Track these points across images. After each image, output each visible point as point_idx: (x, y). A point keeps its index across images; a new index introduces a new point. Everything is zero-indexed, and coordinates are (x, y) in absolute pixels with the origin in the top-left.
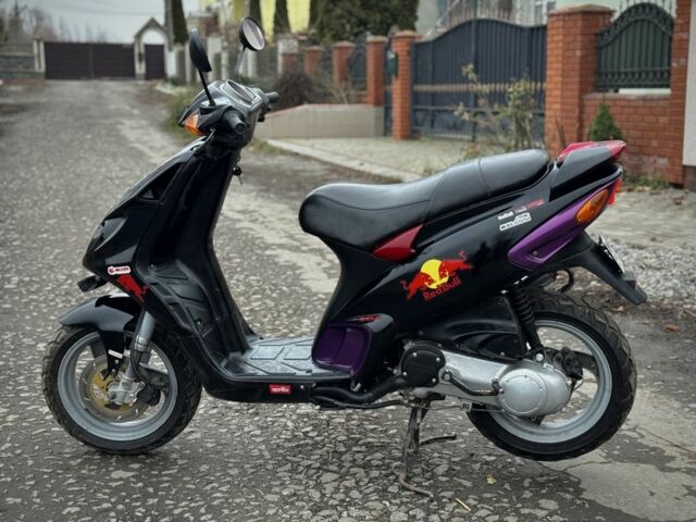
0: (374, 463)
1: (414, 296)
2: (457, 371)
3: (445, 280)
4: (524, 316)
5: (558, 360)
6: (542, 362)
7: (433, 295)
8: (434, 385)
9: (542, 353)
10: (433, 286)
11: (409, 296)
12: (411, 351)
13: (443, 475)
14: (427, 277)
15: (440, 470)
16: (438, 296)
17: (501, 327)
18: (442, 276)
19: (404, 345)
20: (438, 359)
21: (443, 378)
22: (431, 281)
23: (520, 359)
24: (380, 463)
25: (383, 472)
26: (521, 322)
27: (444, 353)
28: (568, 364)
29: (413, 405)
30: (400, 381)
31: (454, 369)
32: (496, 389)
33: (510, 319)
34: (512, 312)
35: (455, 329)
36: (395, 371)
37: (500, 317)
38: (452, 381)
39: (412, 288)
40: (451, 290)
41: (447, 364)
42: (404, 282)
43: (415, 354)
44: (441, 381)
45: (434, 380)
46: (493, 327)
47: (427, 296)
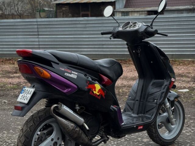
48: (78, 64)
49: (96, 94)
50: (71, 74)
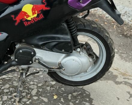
0: (5, 91)
1: (19, 24)
2: (42, 58)
3: (35, 15)
4: (73, 32)
5: (85, 48)
6: (79, 52)
7: (29, 23)
8: (30, 64)
9: (79, 47)
10: (29, 19)
11: (16, 24)
12: (19, 49)
13: (35, 96)
14: (25, 13)
15: (34, 92)
16: (32, 24)
17: (63, 38)
18: (33, 14)
19: (16, 45)
20: (32, 53)
21: (35, 61)
22: (28, 16)
23: (71, 52)
24: (8, 91)
25: (9, 97)
26: (72, 35)
27: (35, 49)
28: (88, 50)
29: (21, 71)
30: (14, 63)
31: (40, 57)
32: (60, 67)
33: (67, 34)
34: (68, 30)
35: (41, 39)
36: (12, 58)
37: (62, 34)
38: (39, 63)
39: (18, 19)
40: (39, 21)
41: (37, 55)
42: (13, 16)
43: (21, 51)
44: (34, 62)
45: (31, 62)
46: (59, 38)
47: (26, 24)
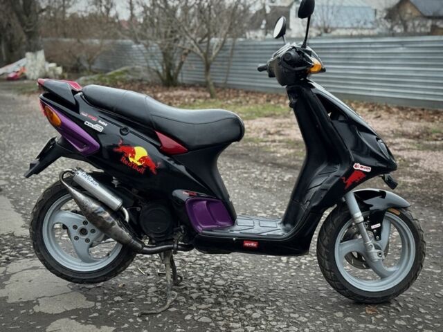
48: (114, 109)
49: (133, 164)
50: (94, 123)
